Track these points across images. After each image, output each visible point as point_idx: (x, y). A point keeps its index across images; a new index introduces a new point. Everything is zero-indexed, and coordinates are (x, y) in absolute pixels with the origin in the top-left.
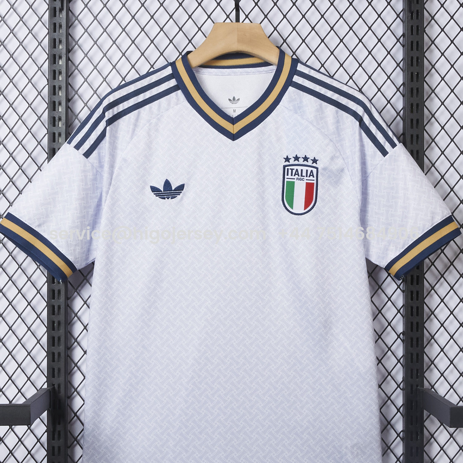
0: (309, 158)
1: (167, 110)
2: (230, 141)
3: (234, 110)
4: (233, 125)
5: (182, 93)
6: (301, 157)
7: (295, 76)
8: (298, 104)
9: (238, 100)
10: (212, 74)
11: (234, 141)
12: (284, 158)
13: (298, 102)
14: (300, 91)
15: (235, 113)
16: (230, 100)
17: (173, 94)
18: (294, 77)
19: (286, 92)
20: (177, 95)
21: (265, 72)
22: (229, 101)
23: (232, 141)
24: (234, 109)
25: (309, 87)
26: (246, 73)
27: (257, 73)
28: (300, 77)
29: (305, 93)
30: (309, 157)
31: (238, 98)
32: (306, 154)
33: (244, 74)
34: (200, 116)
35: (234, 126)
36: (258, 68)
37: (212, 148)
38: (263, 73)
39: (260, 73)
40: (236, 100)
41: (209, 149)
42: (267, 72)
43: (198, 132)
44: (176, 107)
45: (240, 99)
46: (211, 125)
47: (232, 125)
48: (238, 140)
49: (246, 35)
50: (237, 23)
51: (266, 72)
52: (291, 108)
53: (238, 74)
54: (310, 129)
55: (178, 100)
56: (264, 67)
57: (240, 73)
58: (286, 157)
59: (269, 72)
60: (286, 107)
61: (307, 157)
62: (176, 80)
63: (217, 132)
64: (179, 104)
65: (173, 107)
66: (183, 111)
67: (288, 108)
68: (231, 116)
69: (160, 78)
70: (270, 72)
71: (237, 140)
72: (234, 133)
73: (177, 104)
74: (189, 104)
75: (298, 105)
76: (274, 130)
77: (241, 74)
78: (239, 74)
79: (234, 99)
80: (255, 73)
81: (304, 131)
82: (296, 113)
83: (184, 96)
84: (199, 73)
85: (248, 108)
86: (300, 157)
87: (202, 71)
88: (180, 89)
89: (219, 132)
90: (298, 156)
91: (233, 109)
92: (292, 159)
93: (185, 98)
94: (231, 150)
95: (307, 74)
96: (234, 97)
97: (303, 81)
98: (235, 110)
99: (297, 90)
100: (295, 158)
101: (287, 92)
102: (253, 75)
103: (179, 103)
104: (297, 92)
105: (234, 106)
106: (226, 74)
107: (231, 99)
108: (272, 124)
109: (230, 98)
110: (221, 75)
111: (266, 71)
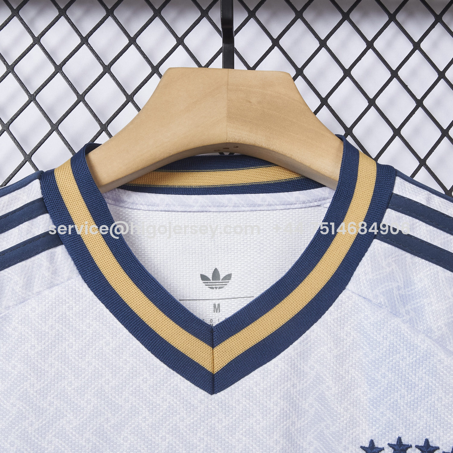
0: (437, 448)
1: (23, 301)
2: (201, 393)
3: (215, 305)
4: (213, 346)
5: (67, 253)
6: (414, 446)
7: (389, 211)
8: (399, 288)
9: (228, 277)
10: (157, 208)
11: (214, 396)
12: (362, 447)
13: (399, 284)
14: (404, 252)
15: (217, 314)
16: (204, 278)
17: (42, 258)
18: (386, 214)
19: (363, 255)
20: (52, 260)
21: (300, 206)
22: (201, 282)
23: (209, 395)
24: (217, 304)
25: (429, 241)
26: (250, 206)
27: (278, 207)
28: (403, 213)
29: (417, 259)
30: (438, 445)
31: (227, 273)
32: (427, 437)
33: (243, 209)
34: (116, 320)
35: (215, 349)
36: (282, 194)
37: (147, 413)
38: (296, 206)
39: (288, 207)
40: (221, 278)
41: (140, 417)
42: (306, 205)
43: (109, 367)
44: (47, 292)
45: (232, 276)
46: (146, 347)
47: (210, 348)
48: (226, 391)
49: (250, 102)
50: (226, 70)
51: (304, 205)
52: (382, 299)
53: (227, 209)
54: (440, 361)
55: (55, 272)
56: (298, 192)
57: (234, 206)
58: (367, 445)
59: (312, 204)
60: (364, 298)
61: (431, 444)
62: (52, 217)
63: (165, 366)
64: (58, 285)
65: (39, 293)
66: (67, 305)
67: (371, 301)
68: (208, 322)
69: (7, 211)
70: (316, 204)
71: (222, 392)
72: (216, 371)
73: (51, 286)
74: (85, 286)
75: (400, 292)
76: (332, 365)
77: (236, 209)
78: (231, 209)
79: (216, 274)
80: (272, 208)
81: (421, 368)
82: (395, 313)
83: (72, 263)
84: (122, 205)
85: (254, 298)
86: (410, 443)
87: (130, 200)
88: (62, 244)
89: (168, 369)
90: (405, 441)
91: (214, 302)
92: (386, 450)
93: (75, 268)
94: (204, 422)
95: (423, 205)
96: (216, 270)
97: (413, 224)
98: (219, 305)
99: (397, 249)
100: (396, 447)
101: (367, 254)
102: (268, 212)
103: (58, 282)
104: (397, 254)
105: (215, 294)
106: (195, 209)
107: (207, 275)
108: (326, 347)
109: (203, 273)
110: (181, 210)
111: (304, 203)
